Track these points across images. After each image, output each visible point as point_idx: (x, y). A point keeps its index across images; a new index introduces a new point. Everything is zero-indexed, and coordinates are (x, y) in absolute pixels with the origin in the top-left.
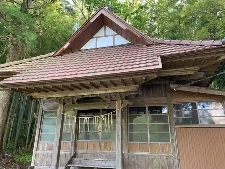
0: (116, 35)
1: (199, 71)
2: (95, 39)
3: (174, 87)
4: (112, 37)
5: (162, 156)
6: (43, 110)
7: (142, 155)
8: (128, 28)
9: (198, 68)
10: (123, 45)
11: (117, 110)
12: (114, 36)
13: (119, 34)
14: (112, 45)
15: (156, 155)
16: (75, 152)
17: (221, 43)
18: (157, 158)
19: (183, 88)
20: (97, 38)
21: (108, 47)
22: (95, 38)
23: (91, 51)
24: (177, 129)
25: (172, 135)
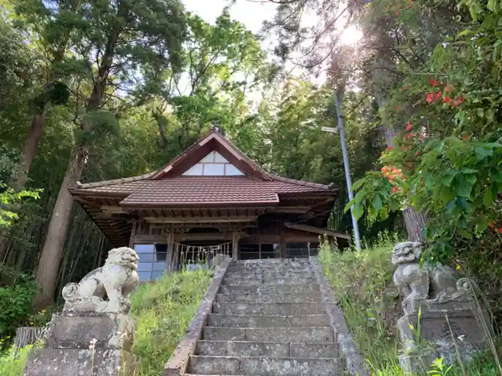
0: (228, 163)
1: (310, 210)
2: (201, 165)
3: (288, 225)
4: (223, 165)
8: (244, 159)
9: (309, 208)
10: (236, 177)
11: (233, 240)
12: (225, 164)
13: (231, 163)
14: (223, 175)
19: (296, 227)
20: (204, 163)
21: (218, 176)
22: (201, 163)
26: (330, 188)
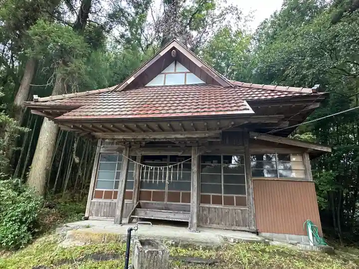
0: (188, 73)
1: (283, 120)
2: (164, 75)
3: (255, 135)
4: (184, 74)
5: (237, 209)
6: (100, 153)
7: (215, 208)
8: (204, 66)
9: (282, 116)
10: (196, 85)
11: (192, 157)
12: (186, 73)
13: (191, 71)
14: (184, 84)
15: (230, 208)
16: (138, 203)
17: (311, 92)
18: (230, 212)
19: (264, 137)
20: (165, 74)
21: (179, 86)
22: (163, 73)
23: (159, 88)
24: (254, 181)
25: (249, 187)
26: (315, 92)
